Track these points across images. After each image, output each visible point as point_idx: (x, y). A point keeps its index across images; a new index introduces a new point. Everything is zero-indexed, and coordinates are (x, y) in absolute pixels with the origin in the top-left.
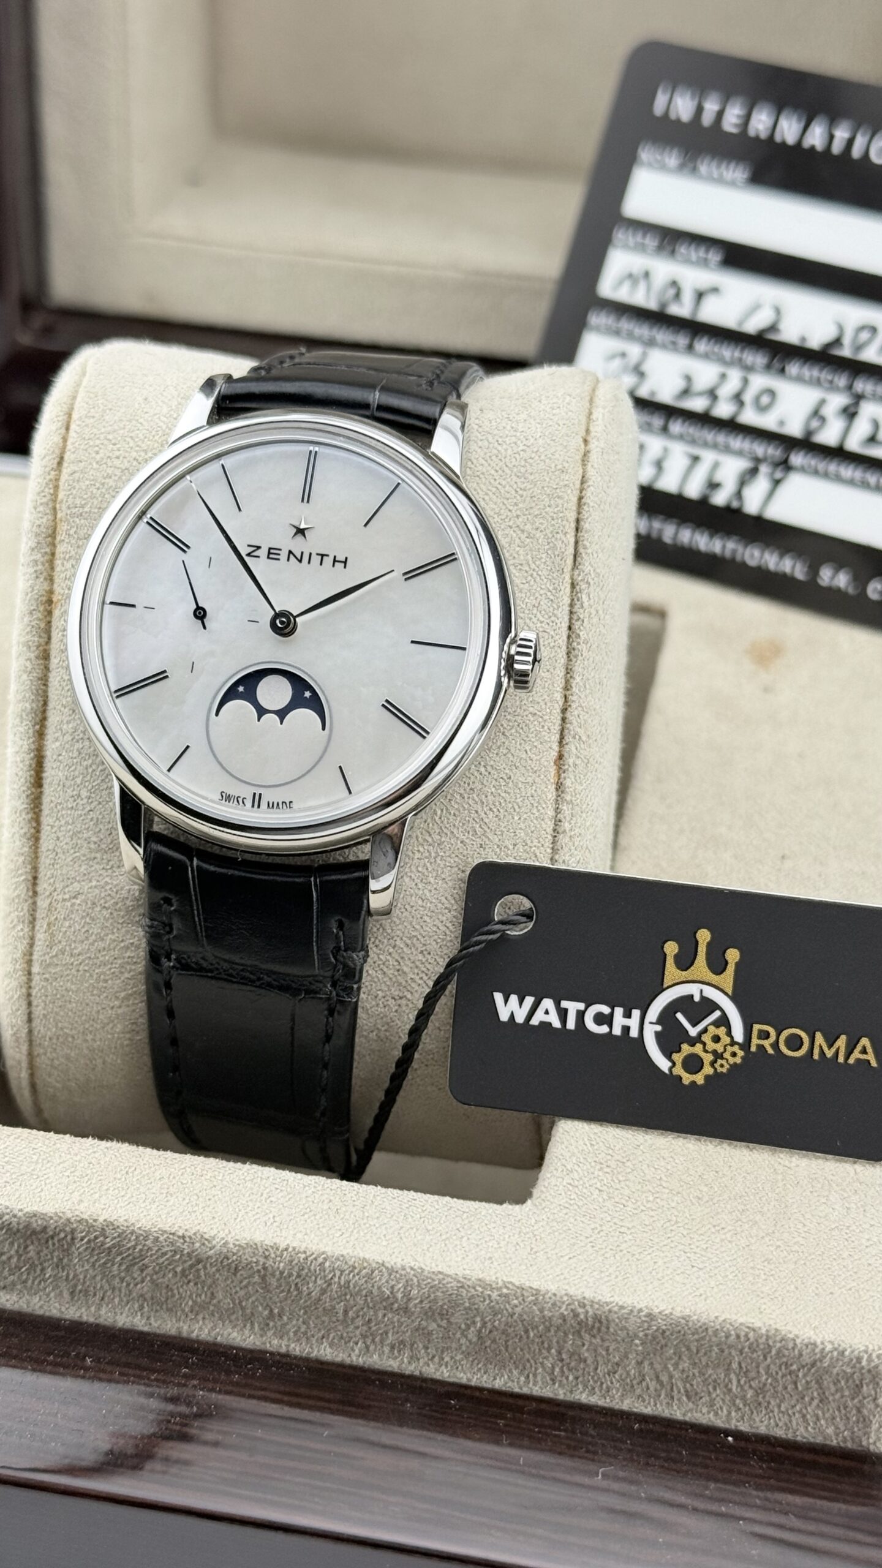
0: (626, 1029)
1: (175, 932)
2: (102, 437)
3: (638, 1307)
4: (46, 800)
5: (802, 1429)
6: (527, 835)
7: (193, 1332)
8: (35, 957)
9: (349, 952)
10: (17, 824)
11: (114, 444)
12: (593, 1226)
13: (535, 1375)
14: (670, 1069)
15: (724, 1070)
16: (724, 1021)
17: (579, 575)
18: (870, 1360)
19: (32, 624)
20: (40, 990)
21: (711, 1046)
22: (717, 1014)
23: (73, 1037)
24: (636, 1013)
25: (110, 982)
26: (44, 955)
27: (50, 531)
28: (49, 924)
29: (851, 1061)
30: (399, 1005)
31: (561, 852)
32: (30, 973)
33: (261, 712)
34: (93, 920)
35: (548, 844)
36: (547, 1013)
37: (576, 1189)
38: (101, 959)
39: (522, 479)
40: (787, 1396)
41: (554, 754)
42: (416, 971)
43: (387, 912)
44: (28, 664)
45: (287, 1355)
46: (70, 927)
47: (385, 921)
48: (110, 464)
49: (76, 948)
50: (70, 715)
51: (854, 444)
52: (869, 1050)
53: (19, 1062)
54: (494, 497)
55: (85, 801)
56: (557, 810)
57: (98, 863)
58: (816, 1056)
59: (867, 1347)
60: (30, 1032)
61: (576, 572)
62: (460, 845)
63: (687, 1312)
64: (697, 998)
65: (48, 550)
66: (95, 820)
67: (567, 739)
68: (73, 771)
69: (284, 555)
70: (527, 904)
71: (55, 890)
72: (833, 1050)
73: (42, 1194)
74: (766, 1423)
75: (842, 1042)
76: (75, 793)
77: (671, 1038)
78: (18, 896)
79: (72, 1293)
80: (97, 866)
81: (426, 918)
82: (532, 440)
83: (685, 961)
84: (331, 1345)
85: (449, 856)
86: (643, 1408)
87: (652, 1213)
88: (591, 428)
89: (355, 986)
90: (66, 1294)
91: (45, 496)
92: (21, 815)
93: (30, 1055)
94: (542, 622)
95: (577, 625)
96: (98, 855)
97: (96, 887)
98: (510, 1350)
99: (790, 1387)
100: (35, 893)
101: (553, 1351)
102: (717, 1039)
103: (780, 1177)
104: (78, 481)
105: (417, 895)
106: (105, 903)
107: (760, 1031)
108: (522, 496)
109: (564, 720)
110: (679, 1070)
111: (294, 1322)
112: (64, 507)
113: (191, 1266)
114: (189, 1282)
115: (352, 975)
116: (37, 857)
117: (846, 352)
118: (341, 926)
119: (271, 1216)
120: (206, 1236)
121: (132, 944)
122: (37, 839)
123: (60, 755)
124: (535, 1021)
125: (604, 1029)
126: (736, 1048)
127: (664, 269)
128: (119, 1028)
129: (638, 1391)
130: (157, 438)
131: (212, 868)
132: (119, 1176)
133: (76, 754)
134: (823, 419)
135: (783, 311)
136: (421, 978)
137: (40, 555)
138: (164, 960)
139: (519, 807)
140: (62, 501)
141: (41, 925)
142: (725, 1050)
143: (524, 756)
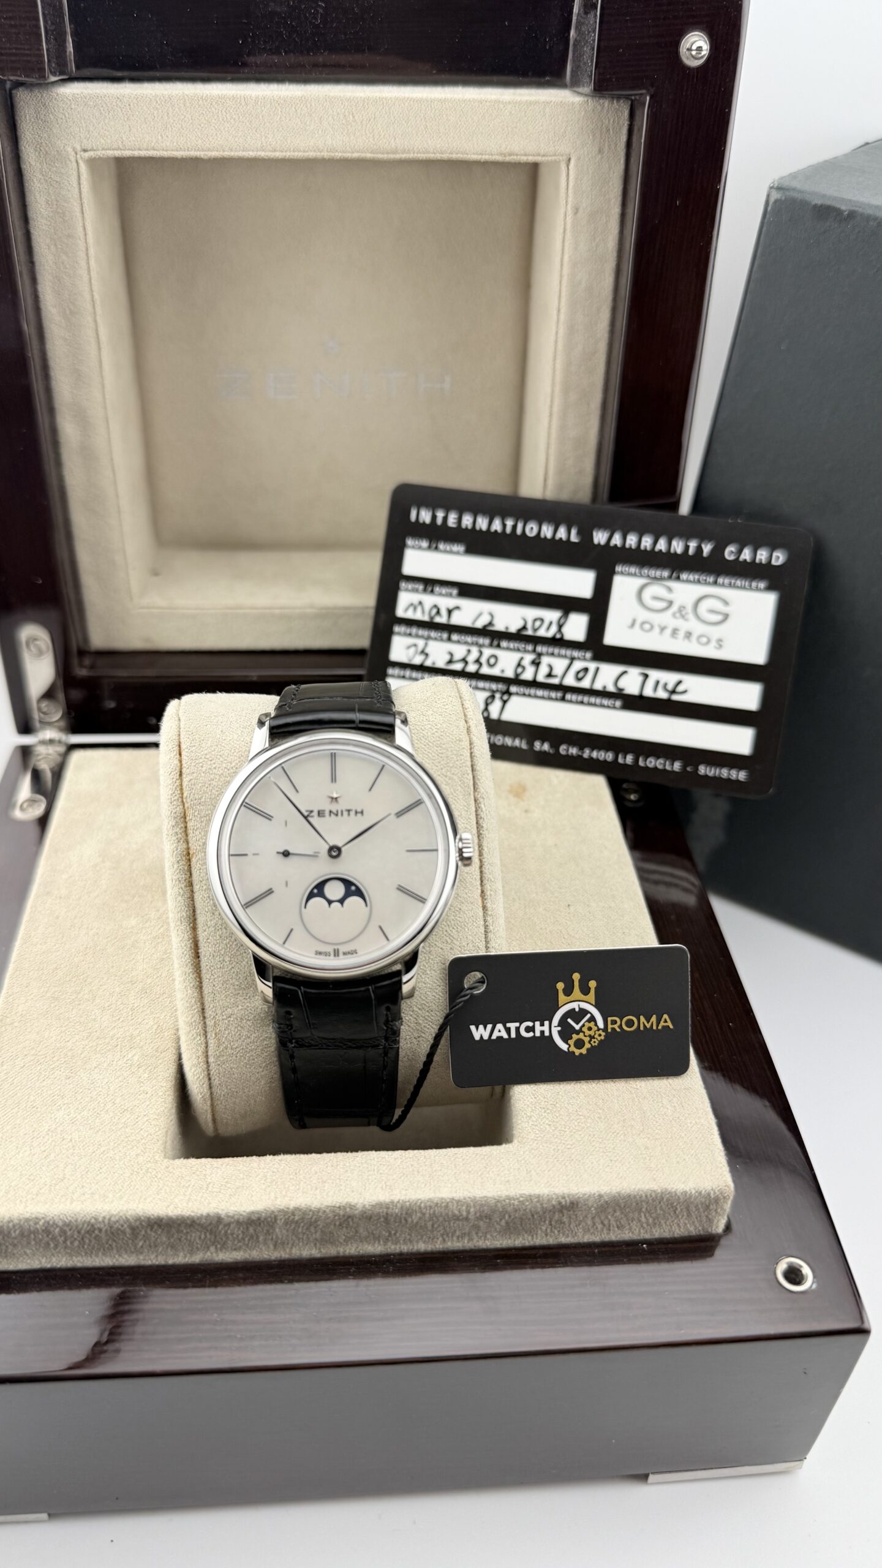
0: (542, 1032)
1: (294, 1028)
2: (203, 757)
3: (593, 1192)
4: (203, 964)
5: (677, 1231)
6: (473, 937)
7: (345, 1251)
8: (210, 1053)
9: (394, 1022)
10: (187, 981)
11: (211, 760)
12: (553, 1148)
13: (537, 1234)
14: (568, 1049)
15: (596, 1044)
16: (593, 1019)
17: (478, 795)
18: (715, 1193)
19: (180, 868)
20: (215, 1071)
21: (587, 1033)
22: (589, 1015)
23: (237, 1092)
24: (547, 1023)
25: (256, 1060)
26: (215, 1051)
27: (182, 815)
28: (216, 1034)
29: (660, 1027)
30: (419, 1041)
31: (490, 942)
32: (207, 1062)
33: (330, 902)
34: (242, 1027)
35: (484, 940)
36: (500, 1031)
37: (537, 1128)
38: (250, 1048)
39: (440, 748)
40: (670, 1217)
41: (479, 891)
42: (426, 1022)
43: (411, 995)
44: (181, 890)
45: (401, 1254)
46: (229, 1034)
47: (408, 1001)
48: (211, 772)
49: (234, 1045)
50: (211, 916)
51: (541, 678)
52: (668, 1020)
53: (206, 1111)
54: (427, 760)
55: (228, 962)
56: (485, 921)
57: (241, 996)
58: (642, 1028)
59: (712, 1187)
60: (211, 1093)
61: (476, 794)
62: (440, 950)
63: (618, 1190)
64: (577, 1010)
65: (182, 825)
66: (236, 972)
67: (485, 882)
68: (218, 947)
69: (327, 813)
70: (478, 975)
71: (217, 1014)
72: (650, 1023)
73: (253, 1198)
74: (658, 1231)
75: (654, 1019)
76: (221, 959)
77: (566, 1032)
78: (195, 1021)
79: (275, 1246)
80: (241, 998)
81: (429, 993)
82: (439, 725)
83: (568, 991)
84: (424, 1242)
85: (436, 957)
86: (594, 1238)
87: (580, 1133)
88: (467, 713)
89: (398, 1039)
90: (272, 1247)
91: (176, 795)
92: (189, 976)
93: (212, 1105)
94: (464, 823)
95: (481, 821)
96: (241, 992)
97: (241, 1009)
98: (523, 1225)
99: (672, 1214)
100: (204, 1018)
101: (547, 1222)
102: (590, 1029)
103: (635, 1095)
104: (194, 785)
105: (422, 981)
106: (249, 1017)
107: (612, 1021)
108: (441, 757)
109: (481, 872)
110: (573, 1049)
111: (403, 1235)
112: (189, 800)
113: (345, 1221)
114: (343, 1227)
115: (396, 1033)
116: (202, 997)
117: (530, 632)
118: (388, 1009)
119: (383, 1182)
120: (352, 1204)
121: (267, 1037)
122: (201, 988)
123: (208, 939)
124: (494, 1037)
125: (531, 1034)
126: (601, 1032)
127: (429, 600)
128: (263, 1082)
129: (592, 1231)
130: (235, 754)
131: (313, 991)
132: (292, 1177)
133: (218, 937)
134: (524, 668)
135: (493, 614)
136: (429, 1025)
137: (178, 829)
138: (289, 1044)
139: (467, 924)
140: (187, 797)
141: (211, 1036)
142: (595, 1034)
143: (465, 896)
